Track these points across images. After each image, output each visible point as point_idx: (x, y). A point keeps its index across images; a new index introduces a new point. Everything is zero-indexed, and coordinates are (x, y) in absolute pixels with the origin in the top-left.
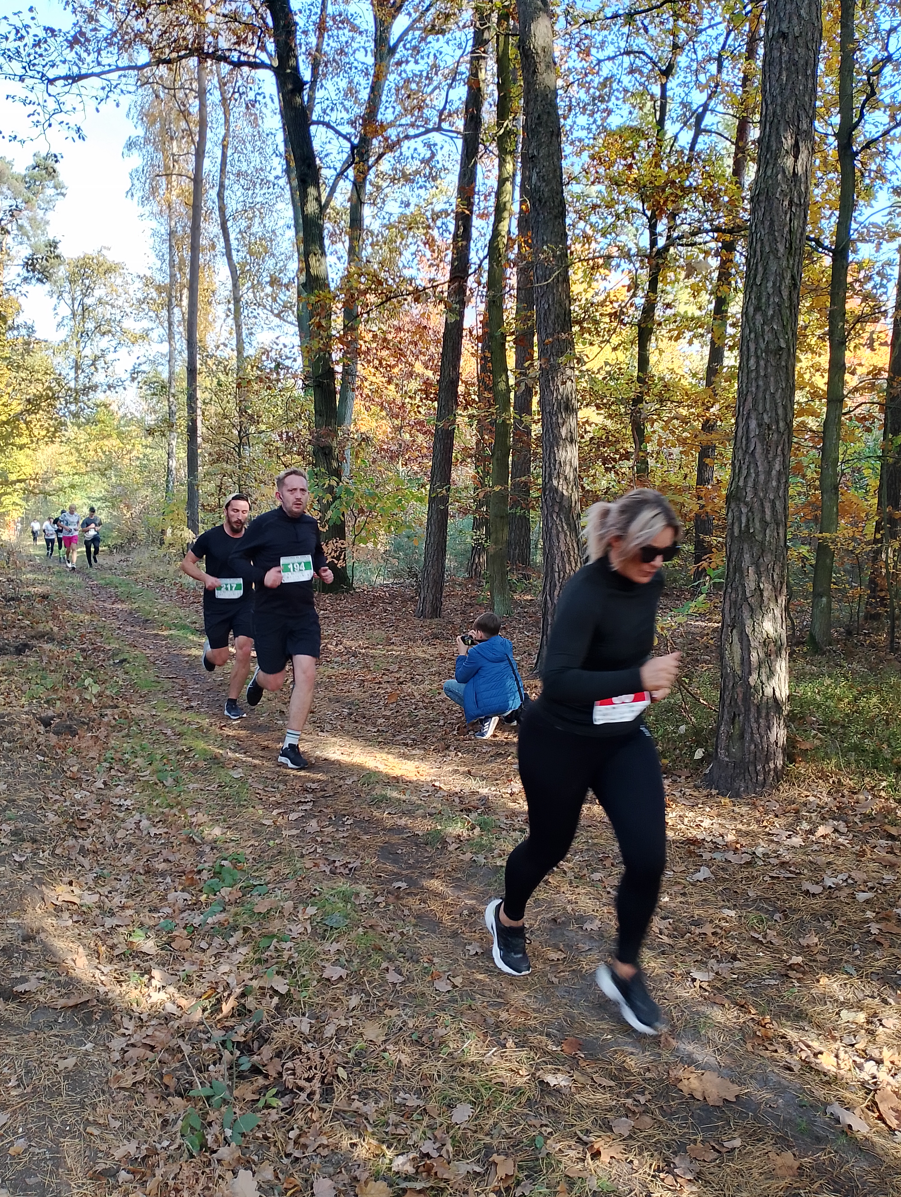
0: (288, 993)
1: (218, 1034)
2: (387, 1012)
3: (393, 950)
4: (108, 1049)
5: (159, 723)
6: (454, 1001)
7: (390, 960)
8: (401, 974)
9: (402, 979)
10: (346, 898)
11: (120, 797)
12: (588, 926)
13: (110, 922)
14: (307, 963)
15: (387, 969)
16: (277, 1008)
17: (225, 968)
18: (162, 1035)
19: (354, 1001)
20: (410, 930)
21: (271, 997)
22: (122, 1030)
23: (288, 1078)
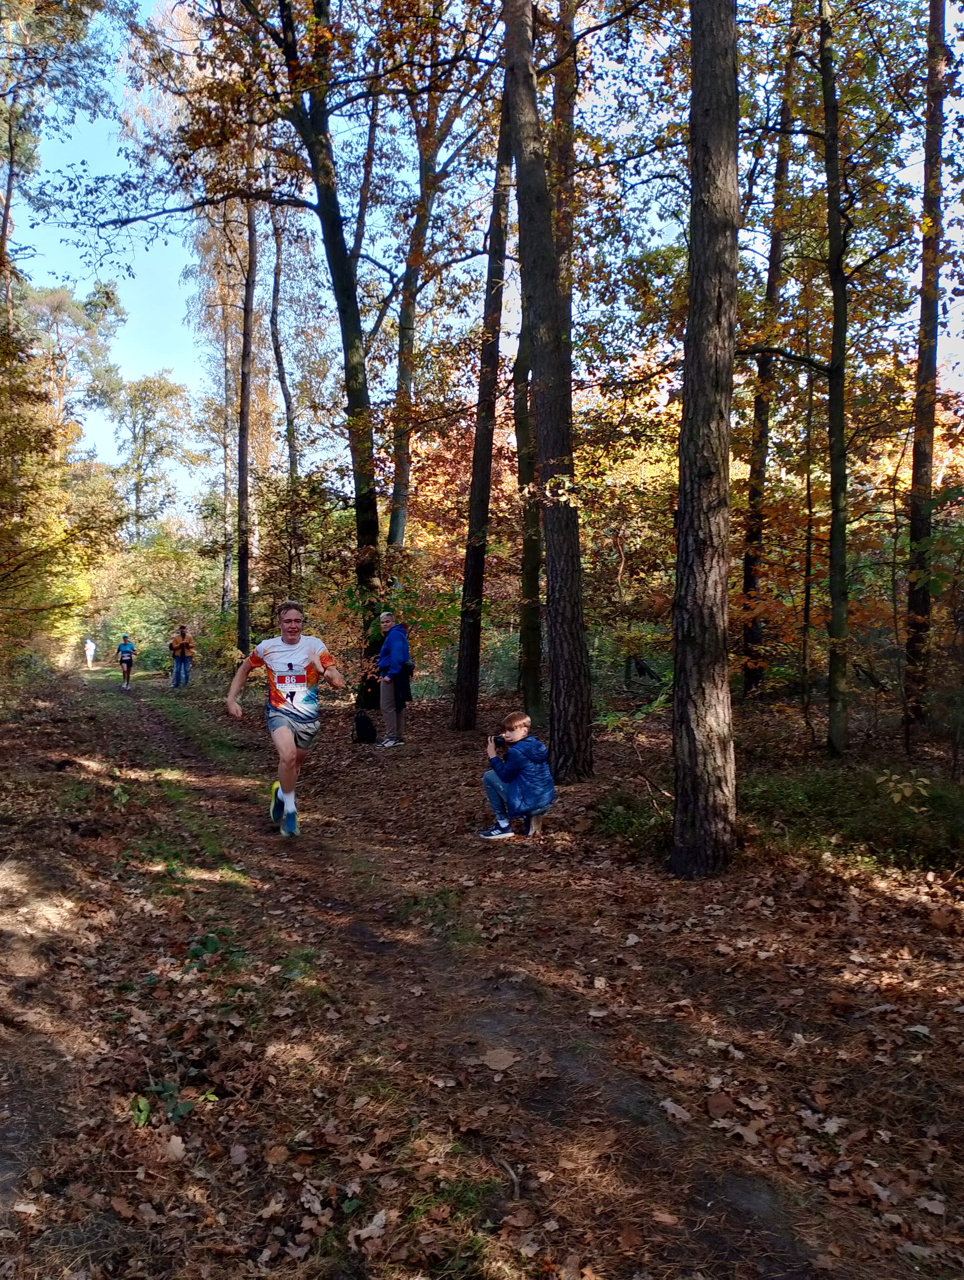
0: (241, 1027)
1: (177, 1054)
2: (321, 1039)
3: (339, 996)
4: (84, 1061)
5: (178, 828)
6: (378, 1030)
7: (334, 1002)
8: (339, 1012)
9: (338, 1016)
10: (308, 959)
11: (131, 887)
12: (513, 979)
13: (103, 978)
14: (263, 1006)
15: (328, 1009)
16: (232, 1038)
17: (194, 1011)
18: (131, 1054)
19: (296, 1032)
20: (358, 983)
21: (228, 1030)
22: (99, 1050)
23: (229, 1085)
